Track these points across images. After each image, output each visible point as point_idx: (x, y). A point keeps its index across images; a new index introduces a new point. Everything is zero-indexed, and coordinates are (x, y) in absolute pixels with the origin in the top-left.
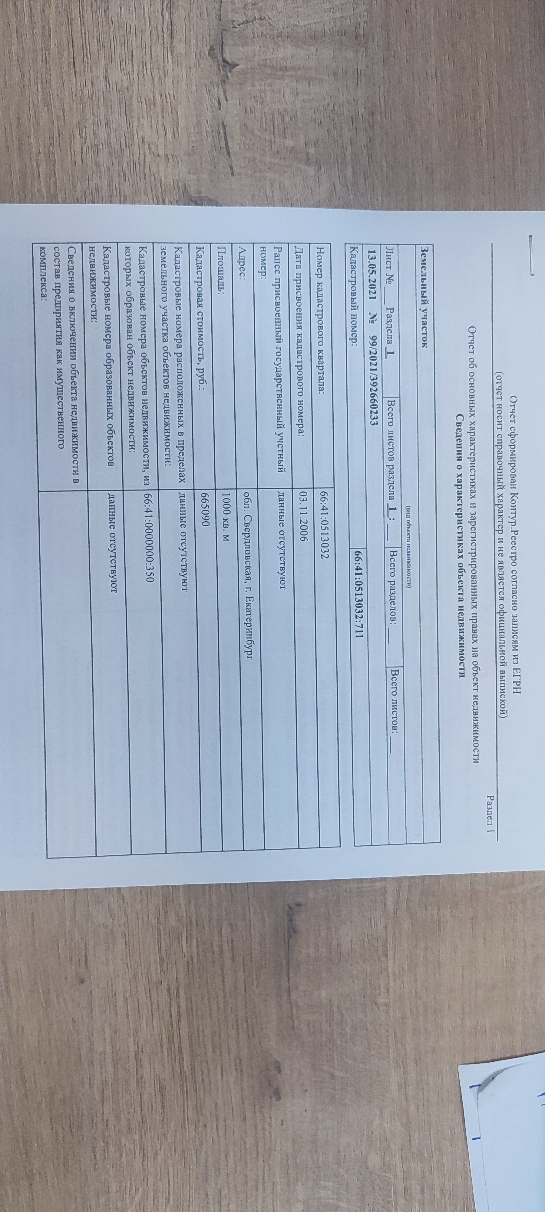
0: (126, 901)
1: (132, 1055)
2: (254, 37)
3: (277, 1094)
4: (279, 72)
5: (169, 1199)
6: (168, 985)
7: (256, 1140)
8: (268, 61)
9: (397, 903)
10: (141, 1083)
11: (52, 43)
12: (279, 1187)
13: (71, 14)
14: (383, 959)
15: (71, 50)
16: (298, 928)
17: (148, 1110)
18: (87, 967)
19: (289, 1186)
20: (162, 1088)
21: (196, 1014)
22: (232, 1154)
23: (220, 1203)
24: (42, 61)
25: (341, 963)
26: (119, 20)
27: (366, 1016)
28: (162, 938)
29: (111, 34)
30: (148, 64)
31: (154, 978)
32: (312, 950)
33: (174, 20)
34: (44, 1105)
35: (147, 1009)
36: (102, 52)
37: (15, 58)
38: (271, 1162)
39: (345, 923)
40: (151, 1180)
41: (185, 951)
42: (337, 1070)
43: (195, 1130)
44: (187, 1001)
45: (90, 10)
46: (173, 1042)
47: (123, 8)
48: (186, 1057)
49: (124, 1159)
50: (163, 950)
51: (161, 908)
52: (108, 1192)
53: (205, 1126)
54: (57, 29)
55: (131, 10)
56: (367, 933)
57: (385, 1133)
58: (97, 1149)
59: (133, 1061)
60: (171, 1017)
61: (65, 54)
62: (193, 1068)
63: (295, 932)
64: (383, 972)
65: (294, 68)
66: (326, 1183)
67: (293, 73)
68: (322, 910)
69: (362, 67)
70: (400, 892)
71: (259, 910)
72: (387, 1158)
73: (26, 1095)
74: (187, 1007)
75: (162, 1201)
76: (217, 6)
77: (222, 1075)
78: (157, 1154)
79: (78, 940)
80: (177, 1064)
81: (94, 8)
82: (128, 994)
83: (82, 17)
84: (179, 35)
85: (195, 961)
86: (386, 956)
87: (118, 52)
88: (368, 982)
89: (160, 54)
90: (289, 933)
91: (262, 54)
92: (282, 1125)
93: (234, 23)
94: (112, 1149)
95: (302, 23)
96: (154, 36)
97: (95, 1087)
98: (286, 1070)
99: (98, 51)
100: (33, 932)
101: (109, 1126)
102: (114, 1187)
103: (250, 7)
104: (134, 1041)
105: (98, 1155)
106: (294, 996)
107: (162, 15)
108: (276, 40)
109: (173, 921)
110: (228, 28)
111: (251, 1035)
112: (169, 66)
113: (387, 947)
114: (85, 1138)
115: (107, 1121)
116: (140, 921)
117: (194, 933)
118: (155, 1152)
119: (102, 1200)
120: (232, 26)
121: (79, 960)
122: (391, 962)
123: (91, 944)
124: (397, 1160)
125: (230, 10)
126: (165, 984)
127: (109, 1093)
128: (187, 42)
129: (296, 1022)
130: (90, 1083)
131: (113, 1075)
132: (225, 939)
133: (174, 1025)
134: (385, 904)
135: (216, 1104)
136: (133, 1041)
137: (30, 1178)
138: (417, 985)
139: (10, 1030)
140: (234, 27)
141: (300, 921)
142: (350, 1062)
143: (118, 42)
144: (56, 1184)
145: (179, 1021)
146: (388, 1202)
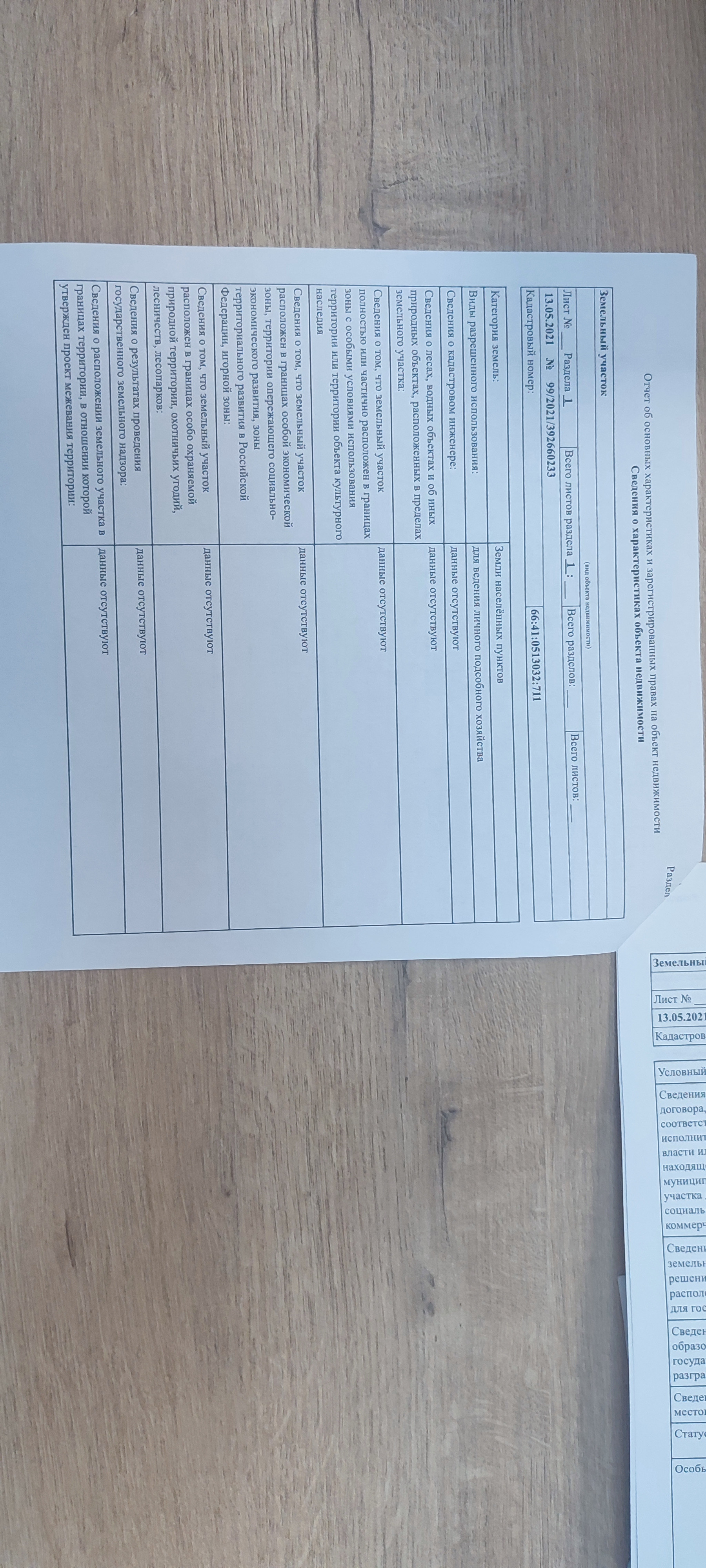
0: (273, 1110)
1: (280, 1271)
2: (406, 199)
3: (431, 1309)
4: (433, 237)
5: (318, 1421)
6: (318, 1197)
7: (409, 1357)
8: (421, 225)
9: (554, 1108)
10: (290, 1299)
11: (192, 204)
12: (432, 1406)
13: (213, 171)
14: (541, 1167)
15: (213, 211)
16: (452, 1136)
17: (297, 1328)
18: (233, 1179)
19: (443, 1404)
20: (311, 1305)
21: (347, 1227)
22: (383, 1372)
23: (371, 1425)
24: (182, 223)
25: (497, 1171)
26: (264, 179)
27: (523, 1226)
28: (311, 1147)
29: (255, 195)
30: (295, 229)
31: (303, 1190)
32: (467, 1158)
33: (322, 180)
34: (187, 1325)
35: (296, 1222)
36: (245, 214)
37: (153, 220)
38: (424, 1380)
39: (501, 1130)
40: (299, 1401)
41: (335, 1161)
42: (493, 1283)
43: (346, 1347)
44: (337, 1213)
45: (232, 167)
46: (323, 1256)
47: (267, 167)
48: (336, 1271)
49: (271, 1379)
50: (312, 1161)
51: (310, 1117)
52: (255, 1415)
53: (356, 1343)
54: (198, 189)
55: (276, 168)
56: (524, 1140)
57: (542, 1348)
58: (243, 1370)
59: (280, 1276)
60: (320, 1230)
61: (207, 215)
62: (344, 1284)
63: (449, 1140)
64: (540, 1180)
65: (448, 232)
66: (482, 1402)
67: (447, 238)
68: (478, 1117)
69: (519, 231)
70: (558, 1097)
71: (411, 1117)
72: (544, 1373)
73: (169, 1315)
74: (337, 1219)
75: (311, 1423)
76: (368, 166)
77: (374, 1290)
78: (306, 1373)
79: (223, 1152)
80: (327, 1279)
81: (237, 166)
82: (276, 1207)
83: (224, 175)
84: (327, 197)
85: (346, 1171)
86: (544, 1163)
87: (263, 215)
88: (525, 1190)
89: (307, 216)
90: (443, 1140)
91: (415, 218)
92: (436, 1341)
93: (385, 183)
94: (259, 1369)
95: (456, 184)
96: (301, 197)
97: (241, 1304)
98: (440, 1284)
99: (242, 212)
100: (176, 1143)
101: (256, 1346)
102: (261, 1409)
103: (402, 166)
104: (282, 1256)
105: (244, 1376)
106: (448, 1207)
107: (309, 173)
108: (429, 201)
109: (322, 1130)
110: (378, 189)
111: (403, 1247)
112: (317, 230)
113: (544, 1154)
114: (231, 1359)
115: (254, 1339)
116: (289, 1131)
117: (345, 1142)
118: (303, 1371)
119: (249, 1423)
120: (382, 186)
121: (224, 1172)
122: (548, 1170)
123: (237, 1155)
124: (555, 1375)
125: (380, 169)
126: (314, 1196)
127: (256, 1310)
128: (335, 203)
129: (450, 1233)
130: (236, 1301)
131: (260, 1292)
132: (376, 1148)
133: (324, 1239)
134: (543, 1110)
135: (368, 1321)
136: (280, 1256)
137: (173, 1401)
138: (576, 1194)
139: (152, 1246)
140: (385, 188)
141: (455, 1128)
142: (506, 1274)
143: (263, 204)
144: (200, 1408)
145: (329, 1234)
146: (546, 1420)
